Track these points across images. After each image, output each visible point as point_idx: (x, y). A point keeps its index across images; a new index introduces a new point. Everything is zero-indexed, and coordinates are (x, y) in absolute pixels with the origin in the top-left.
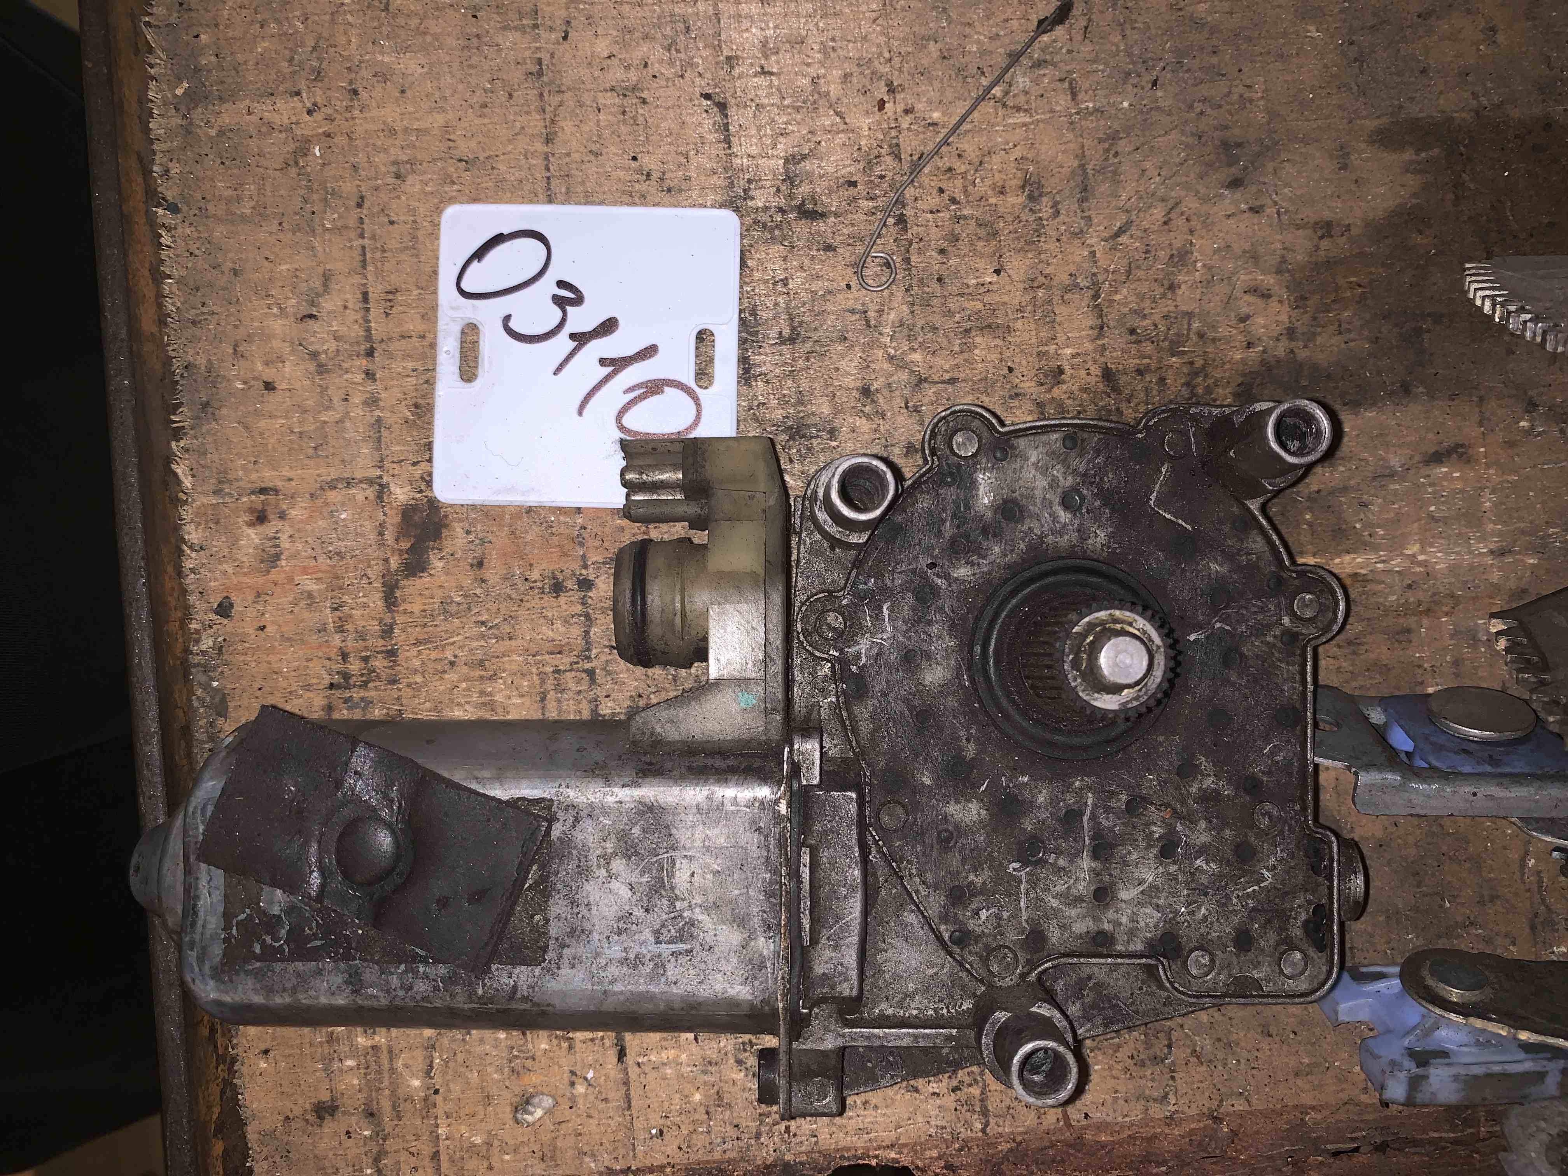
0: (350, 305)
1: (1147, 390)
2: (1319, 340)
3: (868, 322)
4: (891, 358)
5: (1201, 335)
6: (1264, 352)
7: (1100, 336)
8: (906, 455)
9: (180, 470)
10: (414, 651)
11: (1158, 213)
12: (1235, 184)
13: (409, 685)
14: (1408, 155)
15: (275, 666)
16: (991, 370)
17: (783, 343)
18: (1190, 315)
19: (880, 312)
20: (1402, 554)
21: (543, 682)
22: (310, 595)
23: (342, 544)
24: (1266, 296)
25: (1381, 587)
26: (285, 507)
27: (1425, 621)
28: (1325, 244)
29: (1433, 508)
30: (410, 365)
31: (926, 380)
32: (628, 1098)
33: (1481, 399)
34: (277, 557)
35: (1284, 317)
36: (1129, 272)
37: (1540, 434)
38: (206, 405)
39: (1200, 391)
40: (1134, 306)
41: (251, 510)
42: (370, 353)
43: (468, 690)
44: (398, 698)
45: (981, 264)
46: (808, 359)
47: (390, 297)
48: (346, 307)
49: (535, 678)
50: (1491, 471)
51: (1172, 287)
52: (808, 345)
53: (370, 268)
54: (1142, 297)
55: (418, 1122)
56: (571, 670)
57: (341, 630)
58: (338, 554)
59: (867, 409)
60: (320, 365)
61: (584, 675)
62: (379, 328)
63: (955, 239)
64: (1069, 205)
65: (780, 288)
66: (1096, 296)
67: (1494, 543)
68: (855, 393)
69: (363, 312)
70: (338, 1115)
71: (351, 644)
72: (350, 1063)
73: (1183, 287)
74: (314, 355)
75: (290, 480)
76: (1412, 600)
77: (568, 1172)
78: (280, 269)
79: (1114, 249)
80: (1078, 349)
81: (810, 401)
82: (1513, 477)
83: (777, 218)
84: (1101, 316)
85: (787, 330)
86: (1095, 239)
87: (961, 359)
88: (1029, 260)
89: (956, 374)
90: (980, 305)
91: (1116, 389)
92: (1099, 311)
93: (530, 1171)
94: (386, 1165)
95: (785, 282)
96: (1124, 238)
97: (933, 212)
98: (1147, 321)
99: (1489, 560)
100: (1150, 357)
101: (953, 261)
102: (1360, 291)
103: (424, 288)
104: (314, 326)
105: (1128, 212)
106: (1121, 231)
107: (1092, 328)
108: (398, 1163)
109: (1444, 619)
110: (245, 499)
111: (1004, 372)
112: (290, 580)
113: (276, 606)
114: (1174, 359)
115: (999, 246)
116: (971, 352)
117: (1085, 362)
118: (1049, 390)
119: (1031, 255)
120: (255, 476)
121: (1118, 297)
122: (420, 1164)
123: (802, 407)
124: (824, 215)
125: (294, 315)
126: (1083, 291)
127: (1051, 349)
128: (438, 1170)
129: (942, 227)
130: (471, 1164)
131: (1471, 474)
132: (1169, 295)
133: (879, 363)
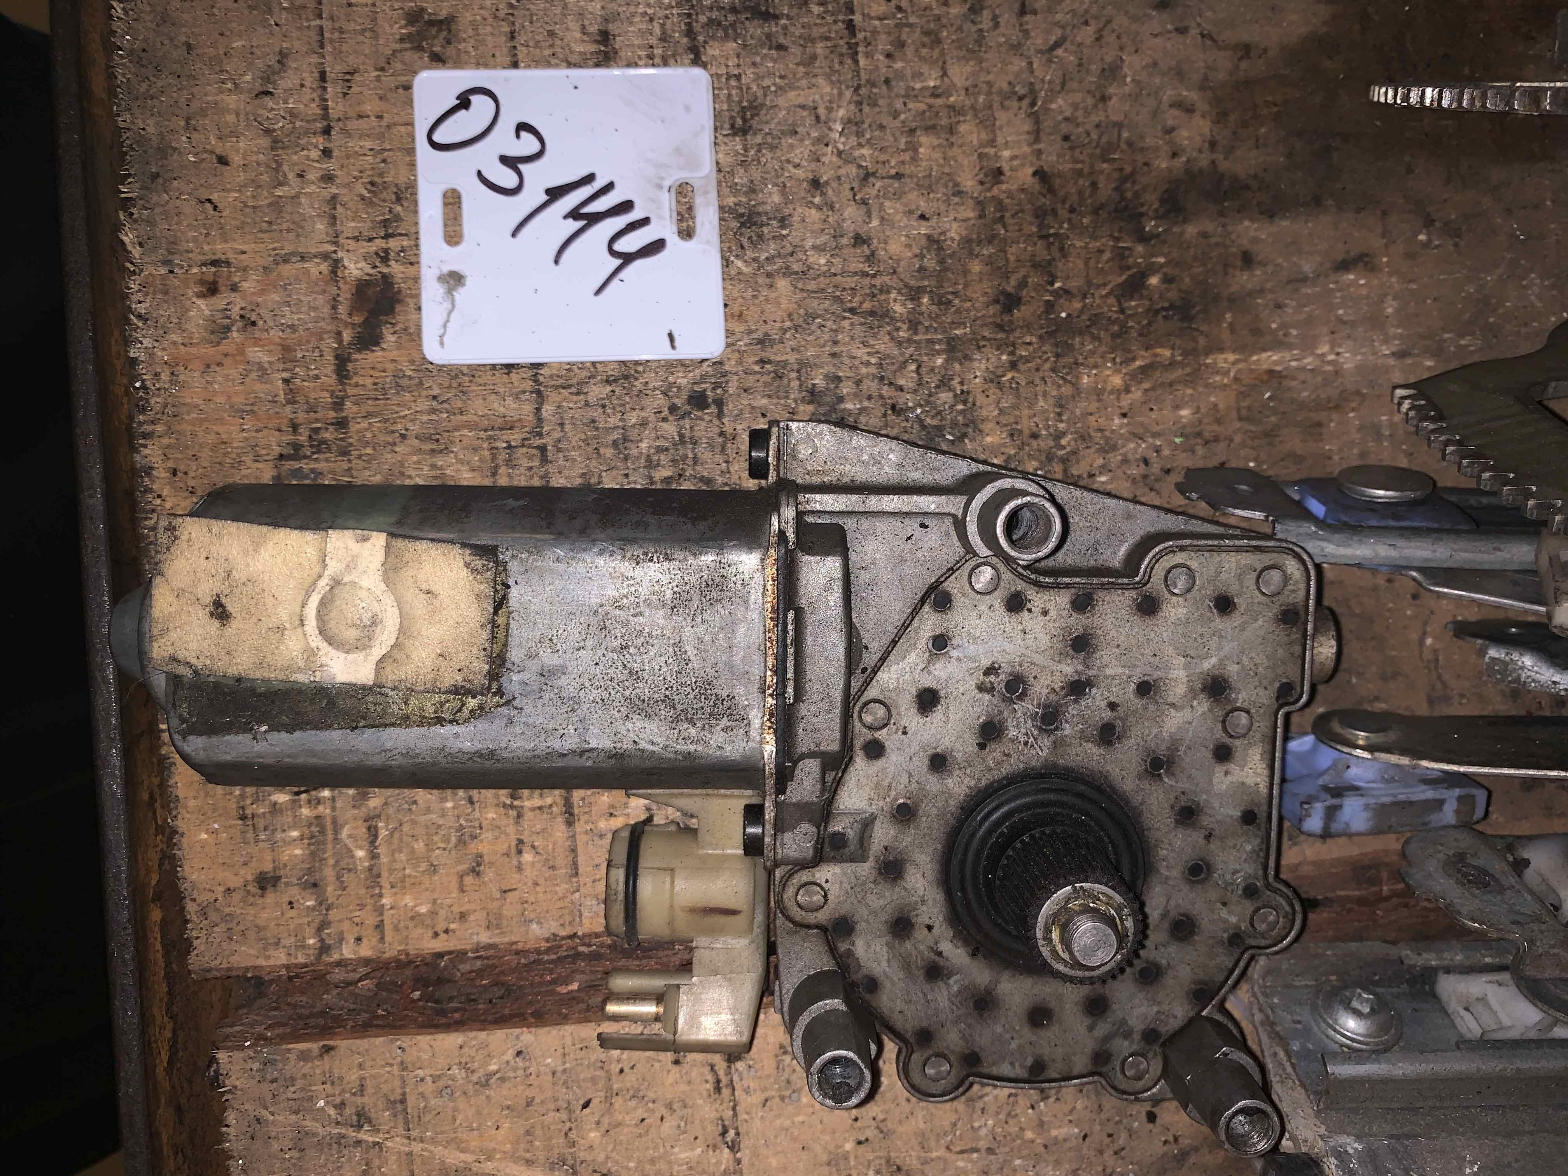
0: (307, 84)
1: (1080, 193)
2: (1239, 153)
3: (818, 118)
4: (840, 153)
5: (1130, 144)
6: (1188, 161)
7: (1037, 140)
8: (854, 246)
9: (128, 238)
10: (364, 425)
11: (1091, 30)
12: (1162, 5)
13: (360, 457)
15: (224, 436)
16: (935, 168)
17: (734, 134)
18: (1119, 125)
19: (830, 110)
20: (1313, 354)
21: (494, 458)
22: (261, 368)
23: (296, 317)
24: (1190, 110)
25: (1294, 383)
26: (237, 279)
27: (1335, 416)
28: (1244, 65)
29: (1341, 312)
30: (368, 144)
31: (874, 174)
32: (575, 865)
33: (1384, 213)
34: (227, 329)
35: (1206, 131)
36: (1063, 85)
37: (1437, 247)
38: (155, 176)
39: (1129, 195)
40: (1068, 114)
41: (202, 282)
42: (327, 131)
43: (419, 463)
44: (350, 469)
45: (925, 69)
46: (759, 151)
47: (348, 77)
48: (302, 85)
49: (487, 453)
50: (1394, 280)
51: (1104, 99)
52: (759, 139)
53: (329, 48)
54: (1075, 106)
55: (362, 891)
56: (523, 446)
57: (291, 402)
58: (292, 327)
59: (817, 200)
60: (275, 141)
61: (535, 451)
62: (336, 108)
63: (902, 45)
64: (1007, 18)
65: (733, 83)
66: (1033, 104)
67: (1396, 345)
68: (805, 184)
69: (319, 92)
70: (281, 886)
71: (301, 416)
72: (295, 834)
73: (1114, 99)
74: (268, 132)
75: (243, 252)
76: (1323, 396)
77: (514, 939)
78: (235, 45)
79: (1050, 61)
80: (1016, 152)
81: (762, 191)
82: (1415, 287)
83: (731, 18)
84: (1037, 122)
85: (739, 122)
86: (1032, 51)
87: (907, 157)
88: (970, 67)
89: (901, 171)
90: (925, 107)
91: (1051, 190)
92: (1035, 118)
93: (475, 938)
94: (329, 935)
95: (738, 77)
96: (1059, 52)
97: (881, 19)
98: (1080, 130)
99: (1392, 362)
100: (1082, 162)
101: (899, 65)
102: (1275, 109)
103: (382, 69)
104: (269, 102)
105: (1063, 27)
106: (1057, 45)
107: (1028, 133)
108: (342, 933)
109: (1351, 415)
110: (195, 270)
111: (947, 170)
112: (241, 351)
113: (227, 377)
114: (1105, 166)
115: (942, 53)
116: (916, 150)
117: (1023, 165)
118: (990, 190)
119: (972, 63)
120: (206, 248)
121: (1053, 106)
122: (363, 934)
123: (753, 196)
124: (776, 17)
125: (249, 91)
126: (1020, 99)
127: (992, 151)
128: (382, 939)
129: (889, 33)
130: (416, 933)
131: (1375, 282)
132: (1100, 106)
133: (829, 157)
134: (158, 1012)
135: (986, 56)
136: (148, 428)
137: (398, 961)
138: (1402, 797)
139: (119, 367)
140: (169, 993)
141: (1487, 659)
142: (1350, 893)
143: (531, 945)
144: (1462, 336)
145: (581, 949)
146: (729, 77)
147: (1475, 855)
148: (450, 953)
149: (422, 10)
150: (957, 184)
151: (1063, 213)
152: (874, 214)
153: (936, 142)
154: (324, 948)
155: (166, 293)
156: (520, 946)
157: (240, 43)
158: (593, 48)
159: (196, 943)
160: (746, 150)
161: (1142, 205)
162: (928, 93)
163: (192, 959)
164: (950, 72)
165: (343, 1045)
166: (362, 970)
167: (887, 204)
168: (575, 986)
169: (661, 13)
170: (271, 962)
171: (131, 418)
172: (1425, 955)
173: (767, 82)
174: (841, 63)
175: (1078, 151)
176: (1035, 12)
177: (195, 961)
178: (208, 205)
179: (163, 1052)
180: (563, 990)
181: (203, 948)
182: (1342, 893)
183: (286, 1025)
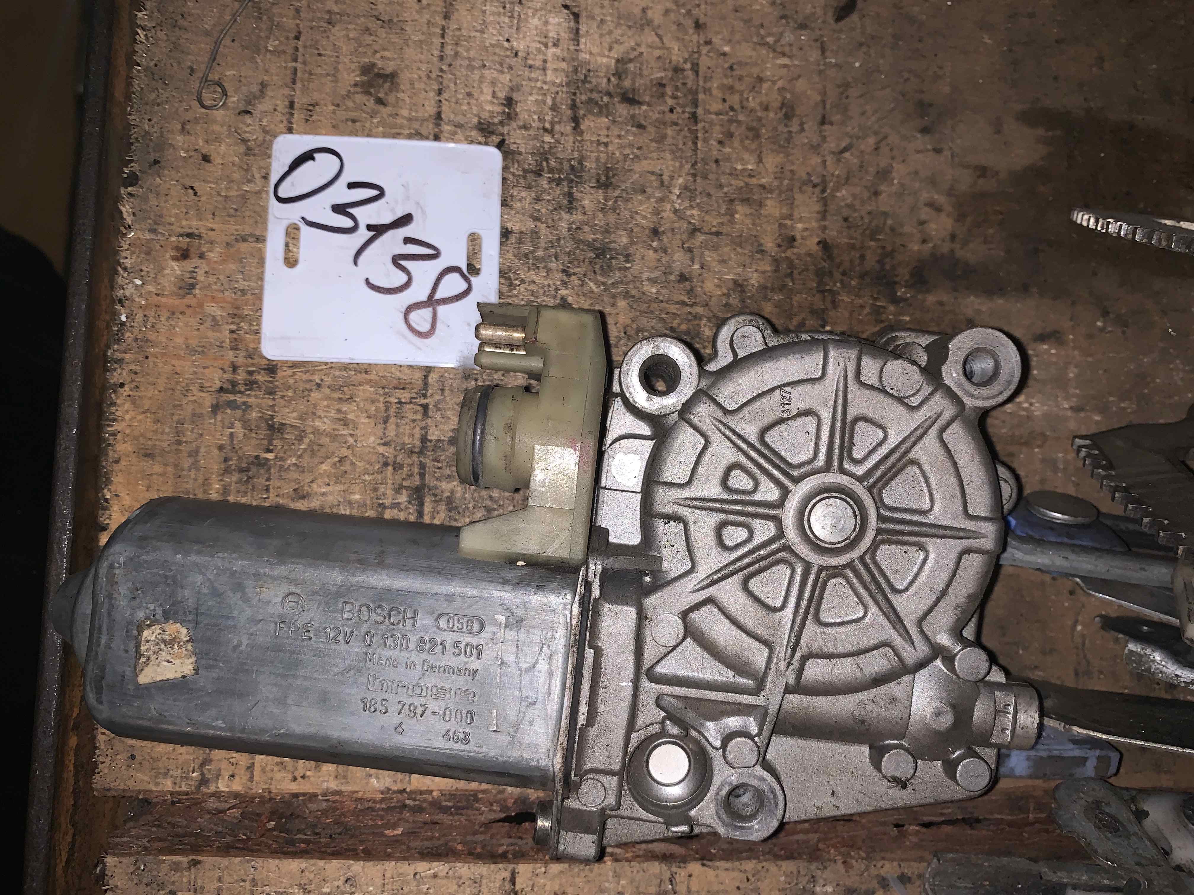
0: (278, 108)
1: (851, 261)
2: (971, 245)
3: (662, 182)
4: (676, 211)
5: (892, 230)
6: (934, 247)
7: (824, 218)
8: (679, 282)
9: (125, 209)
10: (290, 372)
11: (871, 141)
12: (925, 130)
13: (282, 397)
14: (1040, 131)
15: (178, 369)
16: (746, 230)
17: (599, 187)
18: (885, 214)
19: (672, 178)
21: (387, 410)
22: (214, 319)
23: (246, 283)
24: (938, 209)
26: (204, 250)
27: (1024, 449)
28: (981, 181)
31: (699, 230)
33: (1073, 303)
34: (193, 286)
35: (949, 227)
36: (847, 179)
37: (1109, 332)
38: (154, 164)
39: (888, 267)
40: (849, 201)
41: (177, 248)
43: (328, 406)
44: (274, 406)
45: (746, 156)
46: (616, 202)
47: (311, 108)
48: (275, 110)
49: (381, 405)
50: (1076, 353)
51: (876, 194)
52: (617, 193)
53: (299, 85)
54: (854, 196)
56: (411, 403)
57: (235, 349)
58: (242, 291)
59: (655, 244)
60: (249, 149)
61: (419, 408)
62: (299, 130)
63: (731, 135)
64: (811, 126)
65: (602, 149)
66: (824, 191)
67: (1074, 402)
68: (647, 231)
69: (288, 116)
71: (241, 360)
73: (884, 195)
74: (244, 141)
75: (212, 230)
76: (1017, 433)
77: (356, 788)
78: (228, 73)
79: (839, 161)
80: (807, 226)
81: (614, 232)
82: (1090, 359)
83: (606, 99)
84: (825, 205)
85: (603, 178)
86: (826, 152)
87: (725, 219)
88: (780, 158)
89: (720, 230)
90: (742, 184)
91: (830, 257)
92: (824, 202)
93: (325, 785)
94: (209, 770)
95: (606, 145)
96: (847, 155)
97: (717, 114)
98: (856, 215)
99: (1069, 413)
100: (856, 239)
101: (727, 150)
102: (1000, 217)
103: (338, 105)
104: (248, 120)
105: (851, 137)
106: (845, 149)
107: (818, 212)
108: (220, 770)
109: (1037, 450)
110: (174, 239)
111: (754, 233)
112: (201, 305)
113: (187, 325)
114: (872, 243)
115: (760, 145)
116: (732, 216)
117: (811, 236)
118: (784, 252)
119: (782, 155)
120: (184, 223)
121: (838, 194)
122: (236, 771)
123: (607, 235)
124: (640, 103)
125: (234, 108)
126: (815, 186)
127: (789, 222)
128: (251, 779)
129: (722, 125)
130: (278, 776)
131: (1063, 353)
132: (873, 198)
133: (667, 214)
134: (64, 820)
135: (792, 151)
136: (118, 355)
137: (261, 797)
138: (1056, 753)
139: (104, 307)
140: (74, 805)
141: (1126, 651)
142: (1004, 817)
143: (368, 796)
144: (1122, 400)
145: (408, 802)
146: (599, 143)
147: (1108, 804)
148: (304, 794)
149: (373, 65)
150: (761, 245)
151: (837, 275)
152: (697, 260)
153: (748, 211)
154: (204, 781)
155: (148, 253)
156: (360, 795)
157: (231, 73)
158: (499, 109)
159: (100, 766)
160: (606, 200)
161: (897, 276)
162: (746, 174)
163: (97, 778)
164: (764, 160)
165: (208, 861)
166: (232, 802)
167: (707, 253)
168: (399, 831)
169: (554, 89)
170: (160, 788)
171: (108, 347)
172: (1059, 874)
173: (627, 151)
174: (684, 144)
175: (853, 230)
176: (831, 124)
177: (97, 781)
178: (191, 191)
179: (63, 854)
180: (389, 832)
181: (106, 771)
182: (999, 816)
183: (165, 840)
